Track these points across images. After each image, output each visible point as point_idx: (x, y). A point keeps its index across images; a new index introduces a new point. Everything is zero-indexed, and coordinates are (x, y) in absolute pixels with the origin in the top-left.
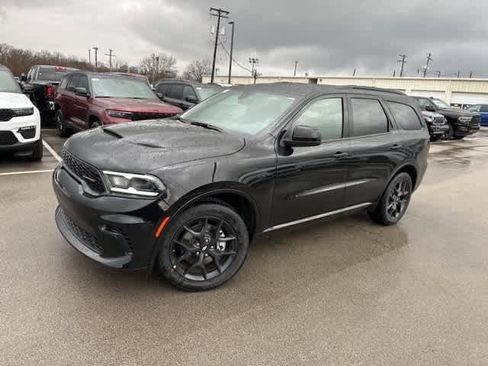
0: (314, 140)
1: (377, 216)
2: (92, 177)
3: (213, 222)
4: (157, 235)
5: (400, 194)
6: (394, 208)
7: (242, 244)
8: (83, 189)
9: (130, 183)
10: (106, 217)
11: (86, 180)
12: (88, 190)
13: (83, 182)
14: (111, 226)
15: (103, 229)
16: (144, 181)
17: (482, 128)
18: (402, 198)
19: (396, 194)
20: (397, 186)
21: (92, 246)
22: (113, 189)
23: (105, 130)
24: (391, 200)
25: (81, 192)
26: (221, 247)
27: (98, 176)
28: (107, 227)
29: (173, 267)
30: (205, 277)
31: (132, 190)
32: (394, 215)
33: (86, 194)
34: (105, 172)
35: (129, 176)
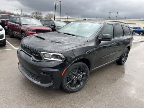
0: (109, 39)
2: (37, 54)
3: (79, 69)
4: (62, 75)
5: (126, 55)
6: (124, 60)
7: (88, 75)
9: (52, 56)
10: (44, 69)
11: (33, 55)
13: (32, 56)
15: (42, 73)
16: (57, 55)
17: (135, 34)
18: (126, 56)
19: (125, 55)
20: (125, 53)
22: (45, 59)
24: (124, 57)
26: (81, 77)
27: (39, 54)
28: (43, 72)
29: (66, 84)
30: (76, 87)
31: (52, 59)
32: (124, 62)
33: (33, 60)
34: (42, 52)
35: (52, 54)
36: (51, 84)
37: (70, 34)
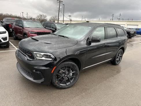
0: (98, 40)
1: (113, 62)
2: (30, 54)
3: (69, 67)
4: (52, 72)
5: (120, 56)
6: (118, 60)
7: (77, 74)
8: (26, 58)
9: (43, 56)
10: (36, 67)
11: (27, 55)
12: (28, 58)
14: (37, 70)
15: (34, 71)
16: (47, 55)
18: (120, 57)
19: (119, 56)
20: (119, 53)
21: (30, 76)
22: (37, 58)
23: (32, 38)
24: (117, 58)
25: (26, 59)
26: (71, 75)
27: (32, 54)
28: (35, 70)
29: (56, 82)
30: (66, 84)
31: (43, 58)
32: (118, 62)
34: (34, 52)
36: (42, 80)
37: (63, 36)
